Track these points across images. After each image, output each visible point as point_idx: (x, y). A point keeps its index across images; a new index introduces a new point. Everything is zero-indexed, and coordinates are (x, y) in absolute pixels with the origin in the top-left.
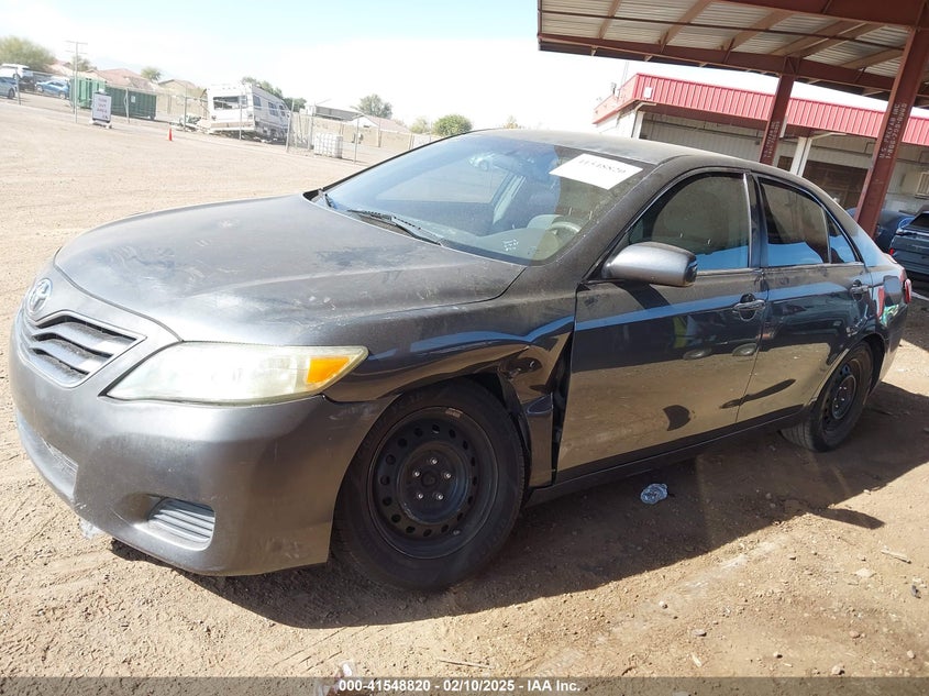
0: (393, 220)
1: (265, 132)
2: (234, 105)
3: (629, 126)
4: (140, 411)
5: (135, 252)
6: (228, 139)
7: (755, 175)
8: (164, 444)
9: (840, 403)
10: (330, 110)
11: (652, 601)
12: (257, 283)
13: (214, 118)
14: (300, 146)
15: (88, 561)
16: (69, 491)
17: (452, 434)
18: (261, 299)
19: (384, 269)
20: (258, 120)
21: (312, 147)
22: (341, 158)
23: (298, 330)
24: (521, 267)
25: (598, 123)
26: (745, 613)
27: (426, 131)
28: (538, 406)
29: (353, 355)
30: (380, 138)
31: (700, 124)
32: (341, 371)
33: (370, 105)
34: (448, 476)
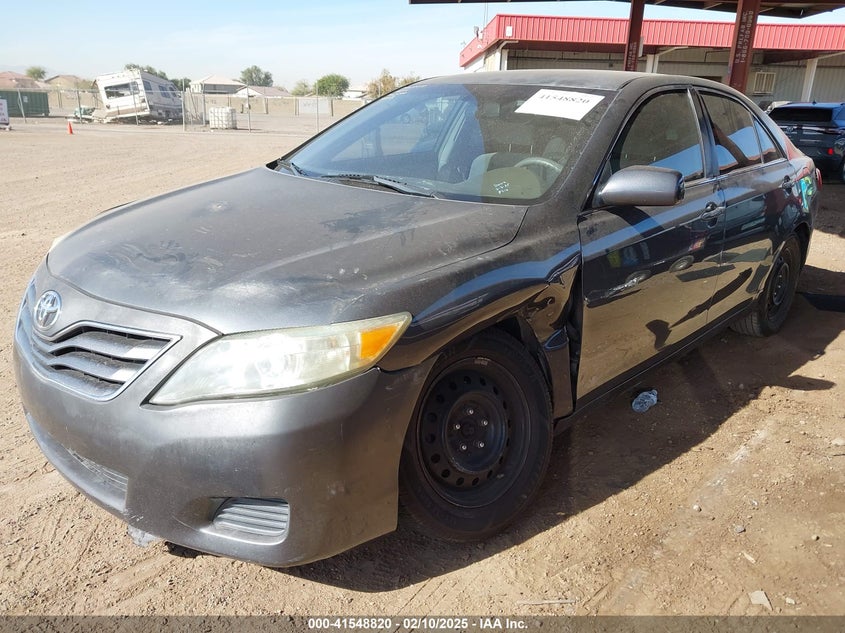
0: (375, 179)
1: (160, 114)
2: (126, 92)
3: (495, 64)
4: (193, 415)
5: (138, 250)
6: (128, 126)
7: (696, 89)
8: (226, 444)
9: (777, 290)
10: (215, 86)
11: (684, 505)
12: (280, 263)
13: (108, 107)
14: (195, 123)
15: (146, 569)
16: (120, 505)
17: (483, 382)
18: (292, 280)
19: (396, 231)
20: (152, 104)
21: (208, 122)
22: (236, 128)
23: (339, 306)
24: (523, 209)
25: (465, 65)
26: (770, 501)
27: (308, 93)
28: (555, 341)
29: (397, 323)
30: (267, 105)
31: (558, 54)
32: (390, 341)
33: (251, 77)
34: (485, 423)
